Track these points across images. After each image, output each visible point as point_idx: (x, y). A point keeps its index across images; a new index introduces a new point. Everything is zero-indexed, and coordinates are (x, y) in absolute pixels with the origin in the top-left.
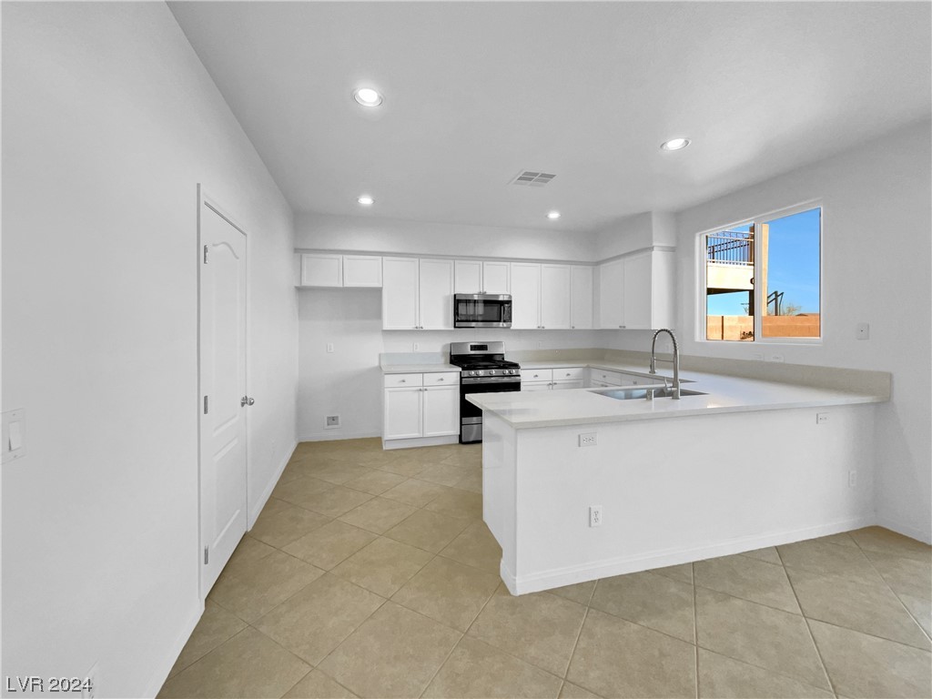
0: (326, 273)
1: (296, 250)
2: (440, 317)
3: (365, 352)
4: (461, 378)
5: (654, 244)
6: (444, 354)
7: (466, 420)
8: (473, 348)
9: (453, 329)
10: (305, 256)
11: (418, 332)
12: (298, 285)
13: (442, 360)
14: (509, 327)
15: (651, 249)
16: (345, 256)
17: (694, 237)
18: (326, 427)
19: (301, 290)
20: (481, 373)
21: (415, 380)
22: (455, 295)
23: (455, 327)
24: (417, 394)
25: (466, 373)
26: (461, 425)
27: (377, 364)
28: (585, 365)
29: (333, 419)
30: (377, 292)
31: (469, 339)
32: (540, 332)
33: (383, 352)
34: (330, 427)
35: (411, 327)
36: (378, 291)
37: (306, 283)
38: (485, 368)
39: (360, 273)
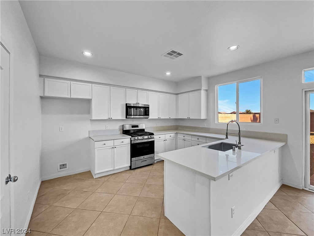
1: (40, 76)
2: (120, 114)
4: (131, 141)
5: (202, 88)
6: (120, 130)
7: (133, 159)
8: (133, 127)
9: (125, 119)
10: (46, 80)
11: (110, 120)
12: (42, 95)
13: (119, 132)
14: (148, 118)
15: (201, 90)
16: (71, 82)
17: (215, 86)
18: (59, 170)
19: (43, 98)
20: (140, 138)
21: (110, 143)
22: (126, 104)
23: (126, 118)
24: (111, 149)
25: (133, 139)
26: (131, 161)
27: (87, 136)
28: (176, 132)
29: (63, 165)
30: (89, 101)
32: (159, 119)
33: (90, 129)
34: (61, 170)
35: (106, 118)
37: (47, 94)
38: (141, 135)
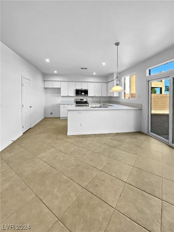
0: (50, 85)
2: (73, 93)
3: (58, 100)
4: (76, 106)
6: (74, 101)
8: (80, 100)
9: (76, 96)
10: (45, 82)
11: (68, 96)
13: (74, 102)
14: (88, 96)
15: (114, 80)
16: (53, 82)
18: (50, 114)
19: (45, 88)
22: (76, 89)
27: (60, 103)
29: (52, 113)
31: (79, 98)
33: (62, 100)
36: (60, 88)
39: (56, 85)
